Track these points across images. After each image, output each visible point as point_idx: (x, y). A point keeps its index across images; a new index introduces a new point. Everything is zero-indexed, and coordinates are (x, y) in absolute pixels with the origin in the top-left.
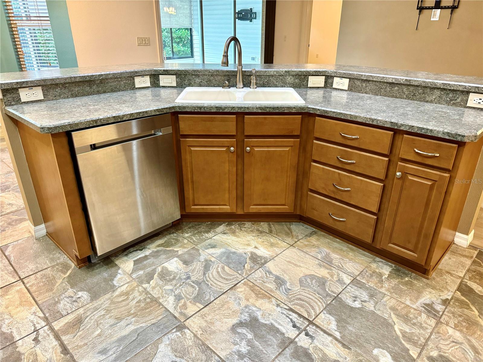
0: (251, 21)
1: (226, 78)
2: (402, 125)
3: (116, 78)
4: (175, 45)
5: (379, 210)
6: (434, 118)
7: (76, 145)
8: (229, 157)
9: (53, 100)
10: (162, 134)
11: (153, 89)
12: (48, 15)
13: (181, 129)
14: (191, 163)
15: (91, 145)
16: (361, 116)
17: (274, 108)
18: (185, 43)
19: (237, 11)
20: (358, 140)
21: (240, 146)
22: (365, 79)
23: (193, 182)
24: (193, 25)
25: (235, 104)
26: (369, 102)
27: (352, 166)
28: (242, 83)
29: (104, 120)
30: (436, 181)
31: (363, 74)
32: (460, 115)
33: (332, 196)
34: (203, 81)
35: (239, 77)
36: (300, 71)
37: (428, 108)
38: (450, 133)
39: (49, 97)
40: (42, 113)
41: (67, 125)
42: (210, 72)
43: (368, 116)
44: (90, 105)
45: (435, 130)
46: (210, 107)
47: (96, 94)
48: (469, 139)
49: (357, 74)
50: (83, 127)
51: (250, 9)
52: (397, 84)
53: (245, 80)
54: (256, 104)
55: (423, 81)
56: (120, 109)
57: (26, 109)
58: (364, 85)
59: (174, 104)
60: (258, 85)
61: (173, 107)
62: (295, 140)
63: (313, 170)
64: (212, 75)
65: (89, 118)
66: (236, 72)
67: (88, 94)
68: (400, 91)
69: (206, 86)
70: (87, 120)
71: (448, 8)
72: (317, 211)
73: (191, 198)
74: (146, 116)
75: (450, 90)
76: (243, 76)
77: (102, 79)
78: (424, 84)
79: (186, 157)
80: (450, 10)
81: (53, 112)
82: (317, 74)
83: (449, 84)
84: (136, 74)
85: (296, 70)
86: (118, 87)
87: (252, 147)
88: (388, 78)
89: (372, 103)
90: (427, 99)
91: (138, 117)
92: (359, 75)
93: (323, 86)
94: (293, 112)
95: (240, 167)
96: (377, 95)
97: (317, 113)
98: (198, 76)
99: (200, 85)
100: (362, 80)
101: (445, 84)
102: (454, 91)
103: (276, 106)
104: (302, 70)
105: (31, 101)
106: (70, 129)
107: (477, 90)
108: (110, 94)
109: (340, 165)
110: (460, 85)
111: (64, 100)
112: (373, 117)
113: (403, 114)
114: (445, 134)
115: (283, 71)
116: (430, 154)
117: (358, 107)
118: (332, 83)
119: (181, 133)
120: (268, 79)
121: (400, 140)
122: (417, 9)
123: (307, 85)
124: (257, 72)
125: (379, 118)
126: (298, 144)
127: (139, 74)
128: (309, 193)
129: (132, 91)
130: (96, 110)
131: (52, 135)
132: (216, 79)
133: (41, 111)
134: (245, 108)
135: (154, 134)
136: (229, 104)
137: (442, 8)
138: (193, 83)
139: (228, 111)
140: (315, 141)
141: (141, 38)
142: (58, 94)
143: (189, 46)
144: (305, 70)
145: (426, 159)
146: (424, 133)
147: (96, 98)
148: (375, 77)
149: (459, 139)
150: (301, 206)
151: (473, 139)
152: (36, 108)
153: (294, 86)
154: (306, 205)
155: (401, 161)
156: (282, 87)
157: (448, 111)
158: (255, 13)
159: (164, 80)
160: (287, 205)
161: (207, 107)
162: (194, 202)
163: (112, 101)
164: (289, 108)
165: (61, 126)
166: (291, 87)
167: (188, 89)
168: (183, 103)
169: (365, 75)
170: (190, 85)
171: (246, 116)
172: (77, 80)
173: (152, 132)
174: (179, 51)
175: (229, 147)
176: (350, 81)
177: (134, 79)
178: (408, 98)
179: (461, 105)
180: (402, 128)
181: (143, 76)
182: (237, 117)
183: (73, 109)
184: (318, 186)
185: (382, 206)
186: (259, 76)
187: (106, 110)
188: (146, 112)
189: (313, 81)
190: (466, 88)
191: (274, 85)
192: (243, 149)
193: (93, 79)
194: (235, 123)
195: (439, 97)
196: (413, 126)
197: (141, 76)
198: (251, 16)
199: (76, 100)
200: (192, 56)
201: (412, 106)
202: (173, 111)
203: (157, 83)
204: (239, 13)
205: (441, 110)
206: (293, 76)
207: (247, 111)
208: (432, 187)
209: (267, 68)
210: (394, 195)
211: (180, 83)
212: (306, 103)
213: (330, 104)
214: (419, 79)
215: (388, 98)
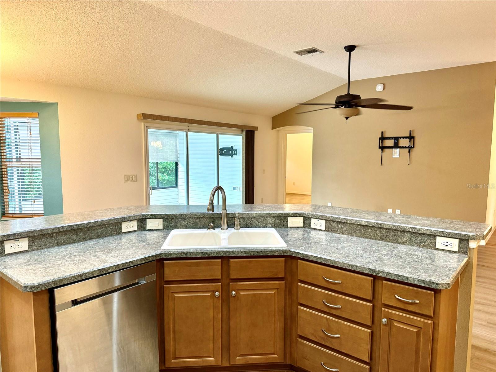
0: (232, 156)
1: (212, 220)
2: (380, 272)
3: (103, 225)
4: (160, 174)
5: (371, 359)
6: (408, 264)
7: (57, 302)
8: (213, 302)
9: (37, 250)
10: (145, 282)
11: (139, 232)
12: (40, 157)
13: (165, 275)
14: (174, 311)
15: (72, 301)
16: (341, 261)
17: (258, 252)
18: (170, 172)
19: (219, 148)
20: (341, 284)
21: (226, 291)
22: (339, 221)
23: (174, 332)
24: (178, 159)
25: (221, 248)
26: (346, 244)
27: (339, 311)
28: (226, 225)
29: (89, 274)
30: (421, 328)
31: (338, 216)
32: (431, 259)
33: (322, 343)
34: (188, 223)
35: (224, 220)
36: (280, 213)
37: (402, 251)
38: (425, 281)
39: (34, 247)
40: (26, 267)
41: (51, 282)
42: (196, 215)
43: (347, 262)
44: (75, 256)
45: (411, 278)
46: (196, 253)
47: (82, 241)
48: (443, 287)
49: (332, 217)
50: (67, 283)
51: (231, 146)
52: (370, 226)
53: (229, 222)
54: (240, 248)
55: (393, 225)
56: (106, 260)
57: (9, 262)
58: (340, 226)
59: (160, 251)
60: (242, 226)
61: (159, 254)
62: (280, 282)
63: (300, 314)
64: (198, 218)
65: (75, 273)
66: (221, 214)
67: (74, 242)
68: (373, 233)
69: (192, 228)
70: (72, 275)
71: (406, 147)
72: (308, 360)
73: (172, 350)
74: (132, 265)
75: (418, 233)
76: (227, 218)
77: (90, 227)
78: (394, 227)
79: (169, 305)
80: (408, 149)
81: (38, 266)
82: (295, 215)
83: (416, 229)
84: (124, 220)
85: (276, 212)
86: (105, 233)
87: (237, 291)
88: (360, 221)
89: (349, 246)
90: (400, 241)
91: (123, 268)
92: (334, 217)
93: (302, 226)
94: (276, 255)
95: (225, 312)
96: (353, 236)
97: (299, 257)
98: (184, 219)
99: (186, 227)
100: (337, 222)
101: (413, 228)
102: (421, 234)
103: (260, 250)
104: (282, 212)
105: (15, 253)
106: (53, 286)
107: (442, 234)
108: (96, 241)
109: (326, 310)
110: (426, 230)
111: (48, 249)
112: (352, 263)
113: (379, 259)
114: (420, 282)
115: (264, 213)
116: (411, 301)
117: (337, 251)
118: (310, 223)
119: (165, 279)
120: (251, 220)
121: (380, 286)
122: (379, 148)
123: (288, 225)
124: (240, 214)
125: (358, 265)
126: (283, 286)
127: (127, 220)
128: (299, 339)
129: (118, 236)
130: (81, 262)
131: (34, 294)
132: (202, 221)
133: (25, 265)
134: (230, 252)
135: (138, 283)
136: (215, 248)
137: (400, 148)
138: (179, 225)
139: (214, 256)
140: (300, 284)
141: (129, 175)
142: (44, 244)
143: (174, 175)
144: (284, 212)
145: (408, 305)
146: (401, 280)
147: (81, 247)
148: (348, 220)
149: (434, 286)
150: (291, 354)
151: (447, 286)
152: (19, 261)
153: (275, 226)
154: (296, 352)
155: (384, 306)
156: (264, 227)
157: (420, 254)
158: (236, 150)
159: (151, 224)
160: (276, 354)
161: (193, 253)
162: (175, 355)
163: (98, 250)
164: (272, 251)
165: (44, 284)
166: (272, 227)
167: (174, 232)
168: (169, 250)
169: (339, 218)
170: (176, 227)
171: (231, 260)
172: (65, 229)
173: (136, 281)
174: (164, 180)
175: (214, 292)
176: (326, 222)
177: (121, 224)
178: (382, 239)
179: (430, 247)
180: (380, 275)
181: (130, 221)
182: (222, 262)
183: (58, 262)
184: (308, 332)
185: (374, 354)
186: (243, 218)
187: (92, 262)
188: (132, 262)
189: (292, 222)
190: (432, 232)
191: (257, 225)
192: (229, 293)
193: (81, 227)
194: (220, 267)
195: (410, 239)
196: (390, 273)
197: (129, 221)
198: (232, 152)
199: (61, 250)
200: (177, 185)
201: (387, 248)
202: (159, 258)
203: (144, 227)
204: (221, 150)
205: (413, 253)
206: (274, 217)
207: (232, 255)
208: (418, 333)
209: (250, 211)
210: (383, 343)
211: (167, 226)
212: (287, 247)
213: (310, 247)
214: (389, 223)
215: (364, 239)
